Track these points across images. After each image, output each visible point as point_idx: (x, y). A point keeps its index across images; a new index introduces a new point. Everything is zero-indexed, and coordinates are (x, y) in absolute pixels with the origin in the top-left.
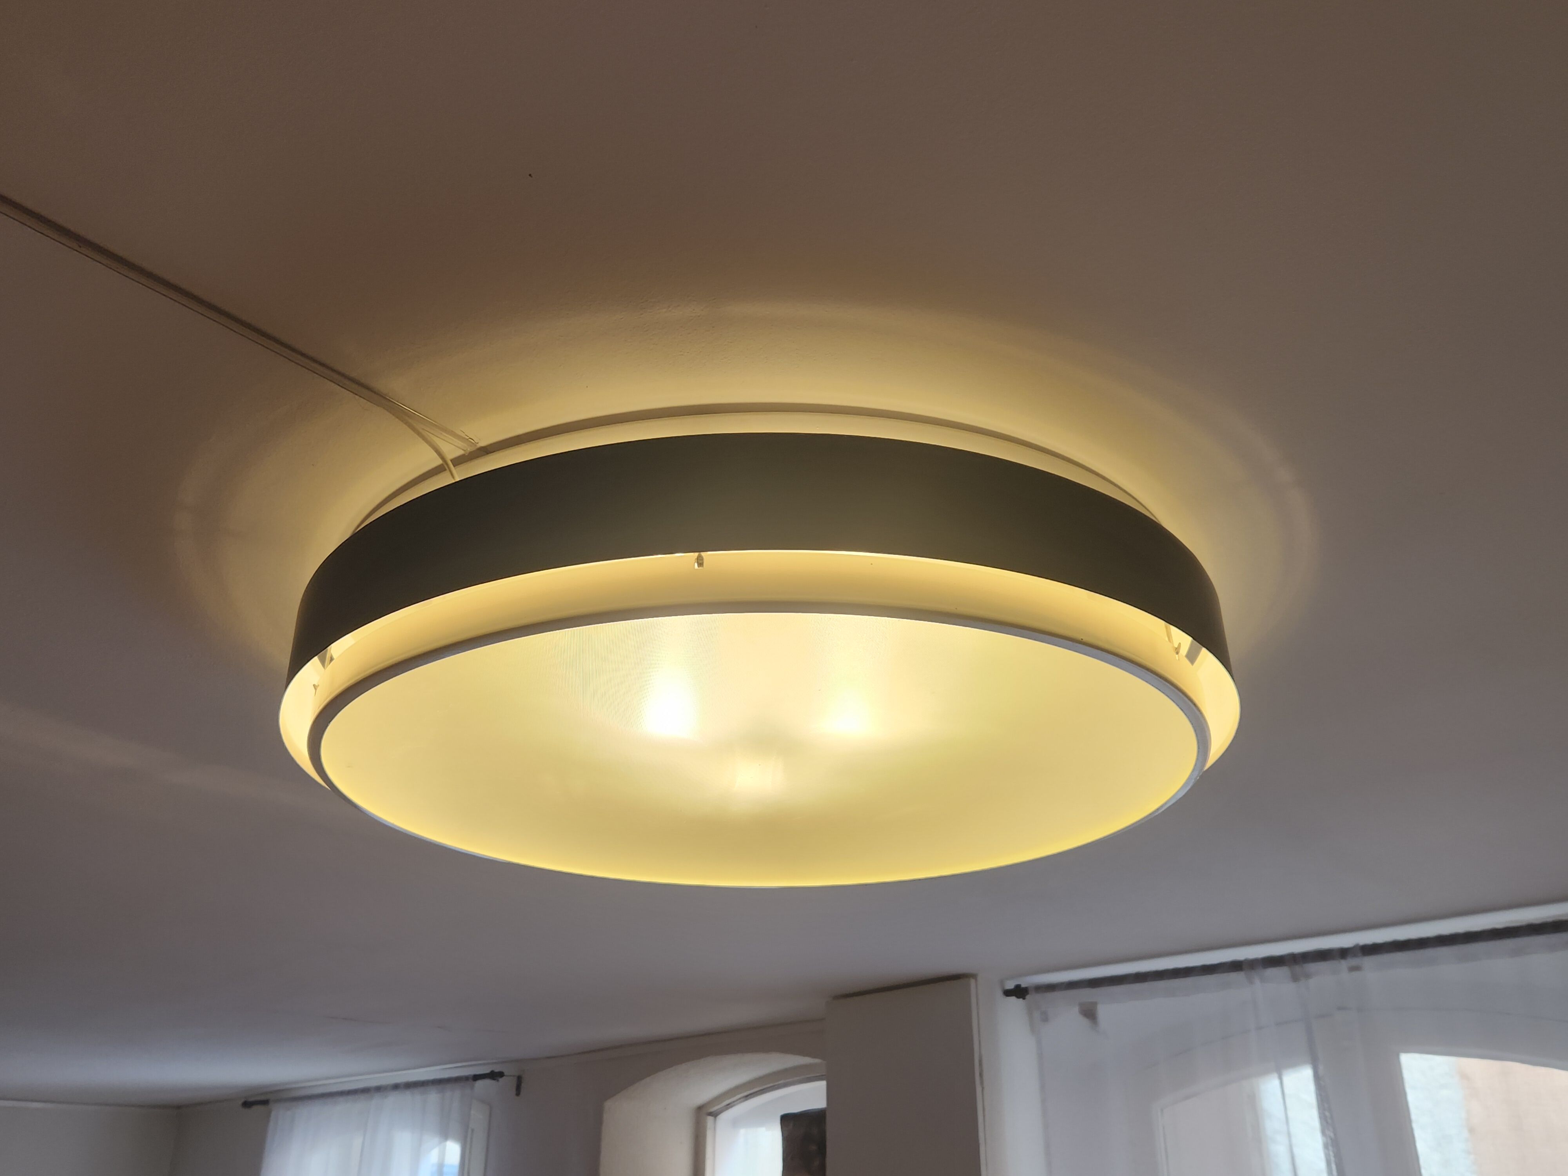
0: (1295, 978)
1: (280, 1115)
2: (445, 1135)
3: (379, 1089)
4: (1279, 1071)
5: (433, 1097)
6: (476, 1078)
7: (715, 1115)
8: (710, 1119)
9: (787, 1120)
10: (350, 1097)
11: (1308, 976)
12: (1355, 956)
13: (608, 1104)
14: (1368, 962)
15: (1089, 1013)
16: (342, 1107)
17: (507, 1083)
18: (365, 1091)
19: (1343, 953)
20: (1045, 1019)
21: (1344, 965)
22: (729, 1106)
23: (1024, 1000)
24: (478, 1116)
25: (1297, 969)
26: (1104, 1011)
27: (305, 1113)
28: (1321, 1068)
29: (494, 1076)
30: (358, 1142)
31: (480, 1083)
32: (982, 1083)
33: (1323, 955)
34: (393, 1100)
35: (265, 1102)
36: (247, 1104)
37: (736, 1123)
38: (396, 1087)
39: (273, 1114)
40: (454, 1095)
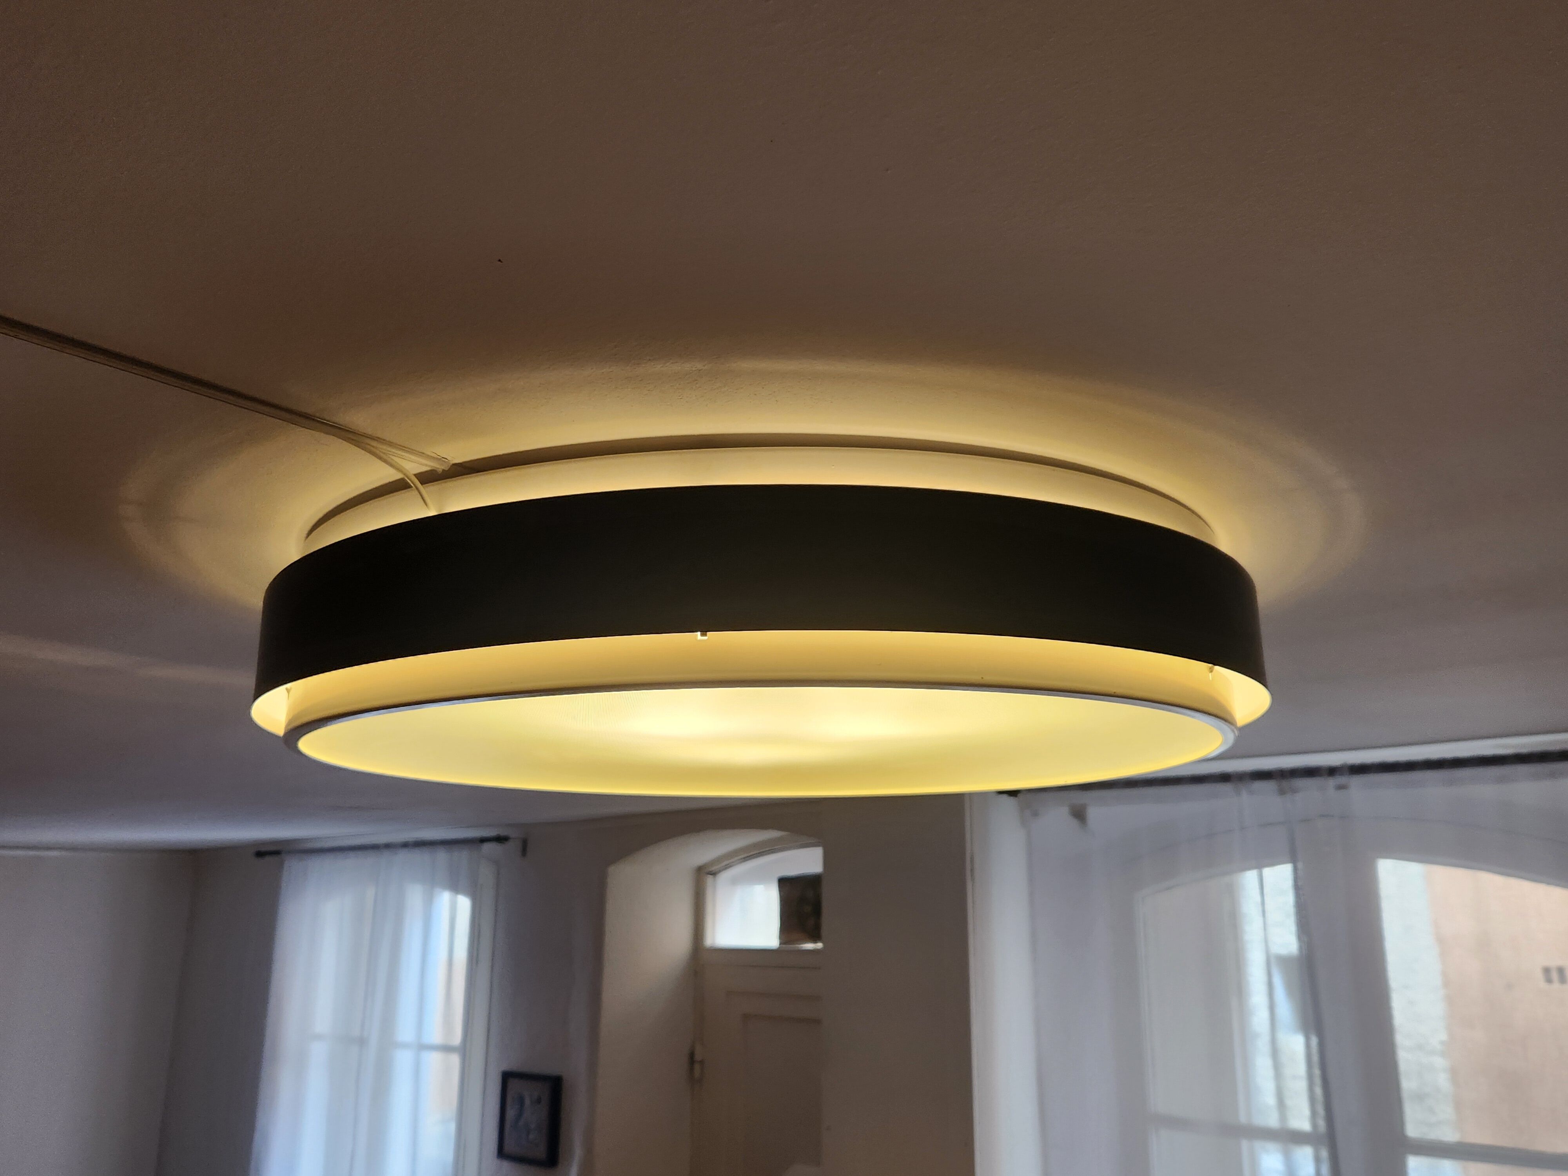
0: (1282, 792)
1: (293, 866)
2: (455, 888)
3: (388, 846)
4: (1260, 867)
5: (442, 856)
6: (483, 840)
7: (714, 874)
8: (710, 879)
9: (784, 883)
10: (360, 853)
11: (1294, 791)
12: (1342, 774)
13: (612, 869)
14: (1356, 781)
15: (1079, 814)
16: (351, 862)
17: (513, 847)
18: (375, 847)
19: (1332, 771)
20: (1035, 814)
21: (1331, 782)
22: (727, 867)
23: (1017, 798)
24: (486, 874)
25: (1285, 783)
26: (1094, 813)
27: (317, 866)
28: (1300, 865)
29: (500, 839)
30: (370, 892)
31: (487, 847)
32: (972, 875)
33: (1311, 772)
34: (403, 856)
35: (277, 853)
36: (260, 854)
37: (735, 881)
38: (405, 845)
39: (286, 864)
40: (463, 856)
